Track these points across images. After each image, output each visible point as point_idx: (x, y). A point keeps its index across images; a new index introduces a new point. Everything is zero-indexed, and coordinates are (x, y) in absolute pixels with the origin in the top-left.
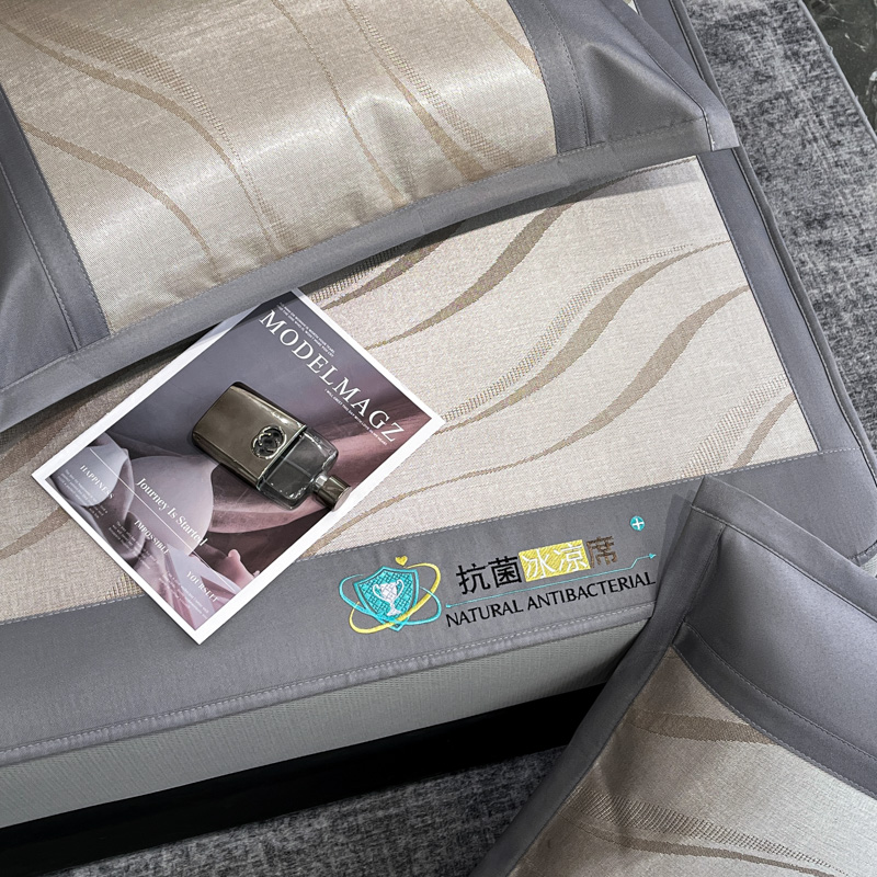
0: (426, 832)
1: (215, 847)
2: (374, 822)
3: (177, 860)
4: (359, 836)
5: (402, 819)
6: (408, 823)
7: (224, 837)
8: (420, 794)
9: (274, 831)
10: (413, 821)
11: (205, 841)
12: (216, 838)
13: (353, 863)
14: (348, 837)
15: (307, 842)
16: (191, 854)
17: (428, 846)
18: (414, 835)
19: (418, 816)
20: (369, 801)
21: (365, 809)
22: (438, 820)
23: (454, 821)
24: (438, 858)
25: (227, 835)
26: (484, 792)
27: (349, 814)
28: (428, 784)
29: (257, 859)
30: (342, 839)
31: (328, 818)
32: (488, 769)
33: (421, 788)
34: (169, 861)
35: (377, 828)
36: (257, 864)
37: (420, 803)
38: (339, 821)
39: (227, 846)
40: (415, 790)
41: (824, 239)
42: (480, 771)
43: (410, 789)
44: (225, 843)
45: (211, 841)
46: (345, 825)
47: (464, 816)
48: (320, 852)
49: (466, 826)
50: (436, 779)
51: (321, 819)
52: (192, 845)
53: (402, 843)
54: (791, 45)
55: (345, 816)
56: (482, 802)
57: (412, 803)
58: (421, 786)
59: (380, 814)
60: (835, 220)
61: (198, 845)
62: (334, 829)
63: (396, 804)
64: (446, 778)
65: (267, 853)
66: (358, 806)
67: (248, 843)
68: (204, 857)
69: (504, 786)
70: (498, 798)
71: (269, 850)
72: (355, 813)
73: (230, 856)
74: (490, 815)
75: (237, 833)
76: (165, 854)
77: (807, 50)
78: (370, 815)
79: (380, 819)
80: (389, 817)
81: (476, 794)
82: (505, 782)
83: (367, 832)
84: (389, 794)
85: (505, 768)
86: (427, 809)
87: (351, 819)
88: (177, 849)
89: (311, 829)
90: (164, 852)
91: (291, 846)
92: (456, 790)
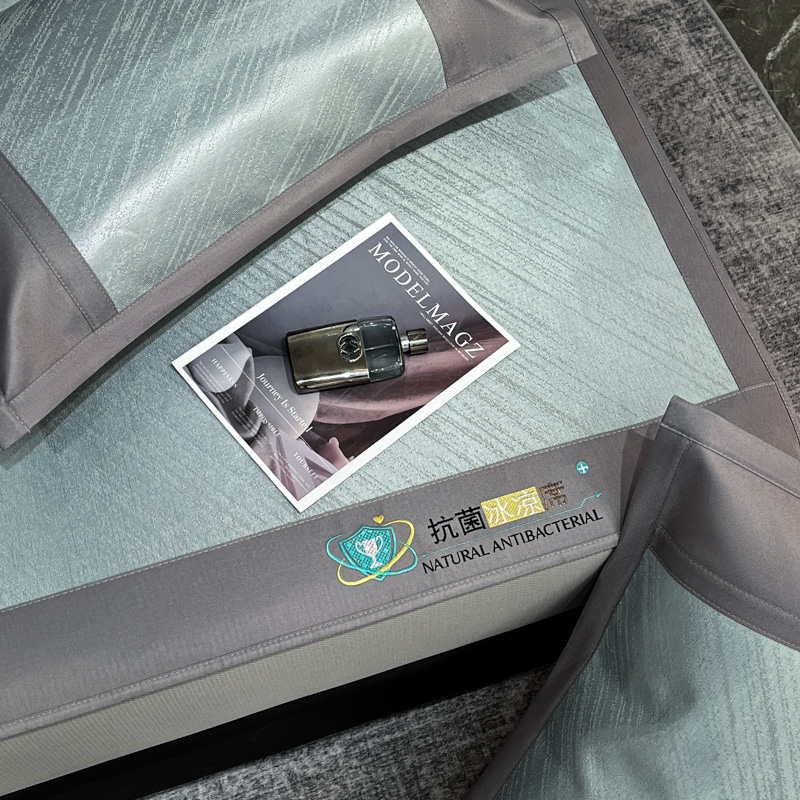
0: (429, 751)
1: (245, 778)
2: (382, 745)
3: (212, 792)
4: (370, 759)
5: (406, 741)
6: (412, 744)
7: (251, 769)
8: (421, 718)
9: (295, 760)
10: (416, 742)
11: (235, 773)
12: (244, 770)
13: (367, 783)
14: (361, 760)
15: (325, 767)
16: (224, 786)
17: (432, 763)
18: (418, 754)
19: (420, 738)
20: (376, 727)
21: (374, 735)
22: (438, 739)
23: (452, 739)
24: (442, 773)
25: (254, 767)
26: (477, 712)
27: (360, 741)
28: (427, 709)
29: (282, 786)
30: (355, 763)
31: (341, 745)
32: (479, 691)
33: (421, 712)
34: (204, 794)
35: (385, 751)
36: (282, 791)
37: (421, 726)
38: (352, 748)
39: (255, 777)
40: (416, 715)
41: (738, 202)
42: (472, 693)
43: (411, 714)
44: (252, 774)
45: (240, 773)
46: (357, 750)
47: (461, 734)
48: (336, 775)
49: (464, 743)
50: (434, 704)
51: (336, 746)
52: (224, 778)
53: (408, 762)
54: (694, 33)
55: (356, 742)
56: (475, 721)
57: (414, 726)
58: (421, 710)
59: (387, 738)
60: (746, 185)
61: (229, 778)
62: (347, 755)
63: (400, 728)
64: (442, 703)
65: (290, 780)
66: (367, 733)
67: (273, 772)
68: (235, 788)
69: (494, 706)
70: (490, 716)
71: (291, 776)
72: (365, 739)
73: (258, 785)
74: (484, 731)
75: (263, 764)
76: (201, 788)
77: (708, 36)
78: (377, 740)
79: (388, 743)
80: (395, 740)
81: (470, 714)
82: (494, 702)
83: (377, 755)
84: (394, 720)
85: (493, 690)
86: (429, 730)
87: (362, 744)
88: (211, 783)
89: (327, 756)
90: (200, 787)
91: (311, 772)
92: (452, 712)
